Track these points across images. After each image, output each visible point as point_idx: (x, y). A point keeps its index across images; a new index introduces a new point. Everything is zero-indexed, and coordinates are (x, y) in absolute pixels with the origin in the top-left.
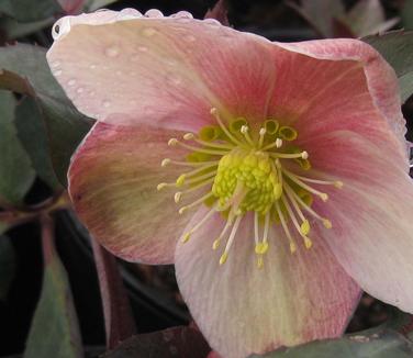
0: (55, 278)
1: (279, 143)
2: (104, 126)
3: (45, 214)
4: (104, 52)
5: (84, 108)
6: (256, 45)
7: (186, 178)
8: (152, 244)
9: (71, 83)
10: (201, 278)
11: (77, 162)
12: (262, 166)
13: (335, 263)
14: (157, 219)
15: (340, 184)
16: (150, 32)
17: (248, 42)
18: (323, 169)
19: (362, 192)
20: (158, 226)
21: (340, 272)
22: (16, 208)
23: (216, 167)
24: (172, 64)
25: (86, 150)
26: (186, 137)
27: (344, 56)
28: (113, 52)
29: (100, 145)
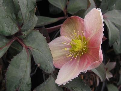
0: (55, 20)
1: (84, 49)
2: (83, 21)
3: (66, 17)
4: (96, 18)
5: (86, 17)
6: (100, 43)
7: (76, 35)
8: (64, 32)
9: (90, 14)
10: (59, 41)
11: (77, 17)
12: (80, 47)
13: (64, 64)
14: (68, 32)
15: (78, 61)
16: (100, 25)
17: (100, 42)
18: (80, 59)
19: (77, 66)
20: (67, 33)
21: (63, 65)
22: (67, 12)
23: (78, 39)
24: (95, 30)
25: (79, 18)
26: (83, 33)
27: (100, 57)
28: (96, 20)
29: (80, 20)
